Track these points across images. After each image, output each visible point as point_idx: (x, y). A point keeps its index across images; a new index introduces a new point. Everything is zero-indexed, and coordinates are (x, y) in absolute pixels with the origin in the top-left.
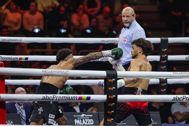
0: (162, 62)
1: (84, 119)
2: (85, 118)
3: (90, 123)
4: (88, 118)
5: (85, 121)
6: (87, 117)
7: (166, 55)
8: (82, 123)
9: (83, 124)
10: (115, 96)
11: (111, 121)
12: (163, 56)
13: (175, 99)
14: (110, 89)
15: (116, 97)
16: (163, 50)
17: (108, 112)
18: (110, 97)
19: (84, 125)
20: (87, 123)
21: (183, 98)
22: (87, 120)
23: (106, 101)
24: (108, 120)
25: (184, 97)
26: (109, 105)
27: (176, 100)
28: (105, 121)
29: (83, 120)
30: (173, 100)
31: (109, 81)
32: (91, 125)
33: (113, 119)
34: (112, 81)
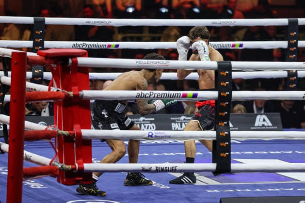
0: (291, 49)
1: (184, 123)
7: (295, 41)
10: (228, 93)
11: (223, 125)
12: (291, 42)
14: (222, 84)
16: (291, 34)
17: (220, 114)
18: (222, 94)
23: (217, 99)
24: (220, 124)
30: (303, 98)
31: (221, 73)
33: (226, 123)
34: (225, 75)
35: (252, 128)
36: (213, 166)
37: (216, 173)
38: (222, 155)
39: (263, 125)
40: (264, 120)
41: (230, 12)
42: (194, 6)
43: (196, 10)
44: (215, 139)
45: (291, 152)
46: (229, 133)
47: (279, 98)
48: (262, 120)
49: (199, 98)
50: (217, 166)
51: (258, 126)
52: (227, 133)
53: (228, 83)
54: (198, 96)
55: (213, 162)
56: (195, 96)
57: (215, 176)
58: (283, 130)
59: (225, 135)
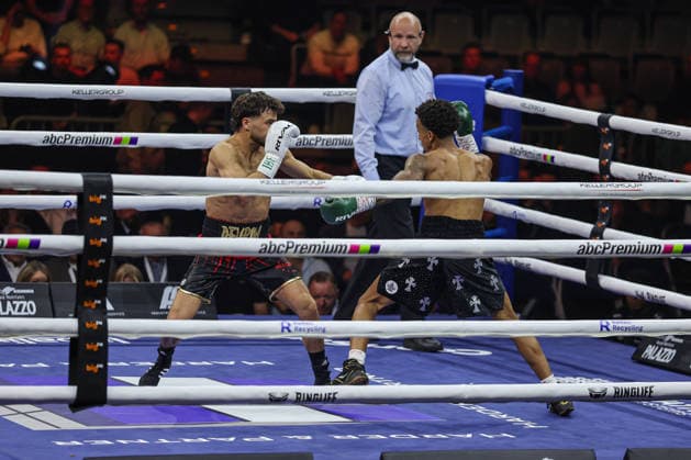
1: (11, 301)
2: (12, 297)
3: (26, 311)
4: (23, 297)
5: (14, 306)
6: (18, 294)
8: (4, 310)
9: (7, 313)
10: (105, 240)
11: (93, 307)
13: (266, 248)
14: (92, 221)
15: (110, 241)
17: (88, 283)
18: (92, 242)
19: (10, 315)
20: (20, 310)
21: (288, 248)
22: (18, 304)
24: (86, 305)
25: (290, 245)
26: (90, 263)
27: (269, 252)
28: (79, 306)
29: (9, 303)
30: (260, 252)
31: (91, 199)
32: (30, 316)
33: (99, 302)
34: (99, 202)
35: (154, 313)
36: (70, 391)
37: (76, 405)
38: (88, 368)
41: (110, 70)
42: (36, 56)
43: (40, 65)
44: (76, 335)
45: (232, 363)
46: (105, 323)
47: (210, 251)
49: (43, 249)
50: (78, 391)
52: (101, 323)
53: (105, 219)
54: (42, 245)
55: (70, 384)
56: (35, 245)
57: (74, 412)
58: (216, 319)
59: (96, 328)
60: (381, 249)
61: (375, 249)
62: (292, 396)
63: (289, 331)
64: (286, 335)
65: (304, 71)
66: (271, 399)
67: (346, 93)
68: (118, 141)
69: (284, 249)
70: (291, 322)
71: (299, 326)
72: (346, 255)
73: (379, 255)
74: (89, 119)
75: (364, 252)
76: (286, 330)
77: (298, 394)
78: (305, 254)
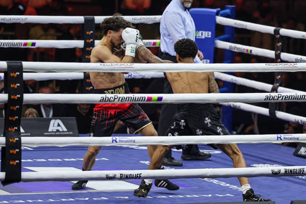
0: (87, 49)
7: (92, 40)
10: (19, 96)
11: (14, 130)
12: (87, 41)
13: (103, 99)
14: (12, 86)
15: (22, 97)
16: (87, 33)
17: (10, 118)
18: (12, 97)
21: (115, 99)
23: (7, 102)
24: (10, 129)
25: (116, 97)
26: (11, 108)
27: (105, 101)
28: (6, 131)
30: (100, 101)
31: (12, 75)
33: (17, 128)
34: (16, 76)
35: (45, 134)
36: (2, 175)
37: (5, 182)
38: (11, 163)
39: (58, 131)
40: (59, 125)
44: (5, 146)
46: (20, 139)
48: (56, 125)
50: (6, 175)
51: (52, 132)
52: (18, 139)
53: (19, 85)
55: (2, 171)
57: (4, 185)
58: (78, 136)
59: (15, 142)
60: (163, 99)
61: (160, 99)
62: (118, 176)
63: (116, 142)
64: (114, 144)
65: (122, 7)
66: (107, 178)
67: (144, 18)
68: (25, 44)
69: (113, 99)
70: (117, 137)
71: (121, 139)
72: (145, 102)
73: (162, 102)
74: (10, 33)
75: (154, 101)
76: (114, 142)
77: (121, 174)
78: (124, 102)
